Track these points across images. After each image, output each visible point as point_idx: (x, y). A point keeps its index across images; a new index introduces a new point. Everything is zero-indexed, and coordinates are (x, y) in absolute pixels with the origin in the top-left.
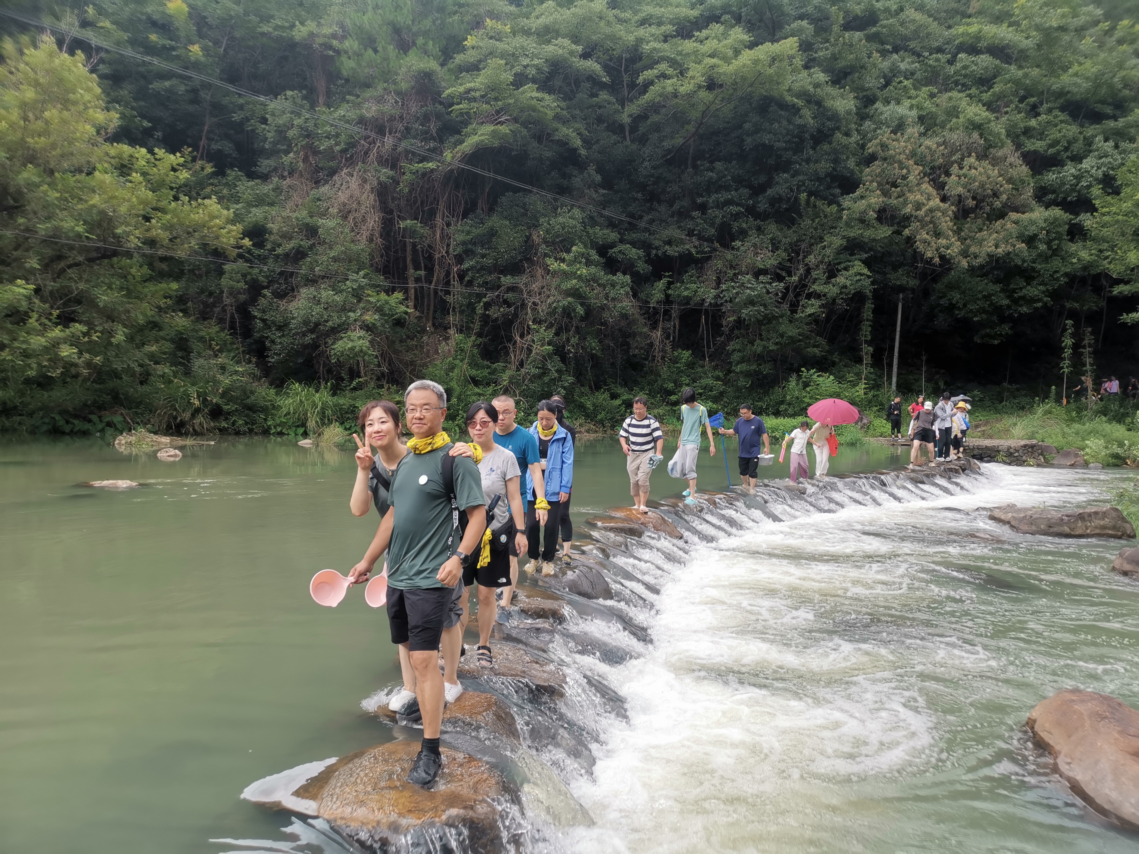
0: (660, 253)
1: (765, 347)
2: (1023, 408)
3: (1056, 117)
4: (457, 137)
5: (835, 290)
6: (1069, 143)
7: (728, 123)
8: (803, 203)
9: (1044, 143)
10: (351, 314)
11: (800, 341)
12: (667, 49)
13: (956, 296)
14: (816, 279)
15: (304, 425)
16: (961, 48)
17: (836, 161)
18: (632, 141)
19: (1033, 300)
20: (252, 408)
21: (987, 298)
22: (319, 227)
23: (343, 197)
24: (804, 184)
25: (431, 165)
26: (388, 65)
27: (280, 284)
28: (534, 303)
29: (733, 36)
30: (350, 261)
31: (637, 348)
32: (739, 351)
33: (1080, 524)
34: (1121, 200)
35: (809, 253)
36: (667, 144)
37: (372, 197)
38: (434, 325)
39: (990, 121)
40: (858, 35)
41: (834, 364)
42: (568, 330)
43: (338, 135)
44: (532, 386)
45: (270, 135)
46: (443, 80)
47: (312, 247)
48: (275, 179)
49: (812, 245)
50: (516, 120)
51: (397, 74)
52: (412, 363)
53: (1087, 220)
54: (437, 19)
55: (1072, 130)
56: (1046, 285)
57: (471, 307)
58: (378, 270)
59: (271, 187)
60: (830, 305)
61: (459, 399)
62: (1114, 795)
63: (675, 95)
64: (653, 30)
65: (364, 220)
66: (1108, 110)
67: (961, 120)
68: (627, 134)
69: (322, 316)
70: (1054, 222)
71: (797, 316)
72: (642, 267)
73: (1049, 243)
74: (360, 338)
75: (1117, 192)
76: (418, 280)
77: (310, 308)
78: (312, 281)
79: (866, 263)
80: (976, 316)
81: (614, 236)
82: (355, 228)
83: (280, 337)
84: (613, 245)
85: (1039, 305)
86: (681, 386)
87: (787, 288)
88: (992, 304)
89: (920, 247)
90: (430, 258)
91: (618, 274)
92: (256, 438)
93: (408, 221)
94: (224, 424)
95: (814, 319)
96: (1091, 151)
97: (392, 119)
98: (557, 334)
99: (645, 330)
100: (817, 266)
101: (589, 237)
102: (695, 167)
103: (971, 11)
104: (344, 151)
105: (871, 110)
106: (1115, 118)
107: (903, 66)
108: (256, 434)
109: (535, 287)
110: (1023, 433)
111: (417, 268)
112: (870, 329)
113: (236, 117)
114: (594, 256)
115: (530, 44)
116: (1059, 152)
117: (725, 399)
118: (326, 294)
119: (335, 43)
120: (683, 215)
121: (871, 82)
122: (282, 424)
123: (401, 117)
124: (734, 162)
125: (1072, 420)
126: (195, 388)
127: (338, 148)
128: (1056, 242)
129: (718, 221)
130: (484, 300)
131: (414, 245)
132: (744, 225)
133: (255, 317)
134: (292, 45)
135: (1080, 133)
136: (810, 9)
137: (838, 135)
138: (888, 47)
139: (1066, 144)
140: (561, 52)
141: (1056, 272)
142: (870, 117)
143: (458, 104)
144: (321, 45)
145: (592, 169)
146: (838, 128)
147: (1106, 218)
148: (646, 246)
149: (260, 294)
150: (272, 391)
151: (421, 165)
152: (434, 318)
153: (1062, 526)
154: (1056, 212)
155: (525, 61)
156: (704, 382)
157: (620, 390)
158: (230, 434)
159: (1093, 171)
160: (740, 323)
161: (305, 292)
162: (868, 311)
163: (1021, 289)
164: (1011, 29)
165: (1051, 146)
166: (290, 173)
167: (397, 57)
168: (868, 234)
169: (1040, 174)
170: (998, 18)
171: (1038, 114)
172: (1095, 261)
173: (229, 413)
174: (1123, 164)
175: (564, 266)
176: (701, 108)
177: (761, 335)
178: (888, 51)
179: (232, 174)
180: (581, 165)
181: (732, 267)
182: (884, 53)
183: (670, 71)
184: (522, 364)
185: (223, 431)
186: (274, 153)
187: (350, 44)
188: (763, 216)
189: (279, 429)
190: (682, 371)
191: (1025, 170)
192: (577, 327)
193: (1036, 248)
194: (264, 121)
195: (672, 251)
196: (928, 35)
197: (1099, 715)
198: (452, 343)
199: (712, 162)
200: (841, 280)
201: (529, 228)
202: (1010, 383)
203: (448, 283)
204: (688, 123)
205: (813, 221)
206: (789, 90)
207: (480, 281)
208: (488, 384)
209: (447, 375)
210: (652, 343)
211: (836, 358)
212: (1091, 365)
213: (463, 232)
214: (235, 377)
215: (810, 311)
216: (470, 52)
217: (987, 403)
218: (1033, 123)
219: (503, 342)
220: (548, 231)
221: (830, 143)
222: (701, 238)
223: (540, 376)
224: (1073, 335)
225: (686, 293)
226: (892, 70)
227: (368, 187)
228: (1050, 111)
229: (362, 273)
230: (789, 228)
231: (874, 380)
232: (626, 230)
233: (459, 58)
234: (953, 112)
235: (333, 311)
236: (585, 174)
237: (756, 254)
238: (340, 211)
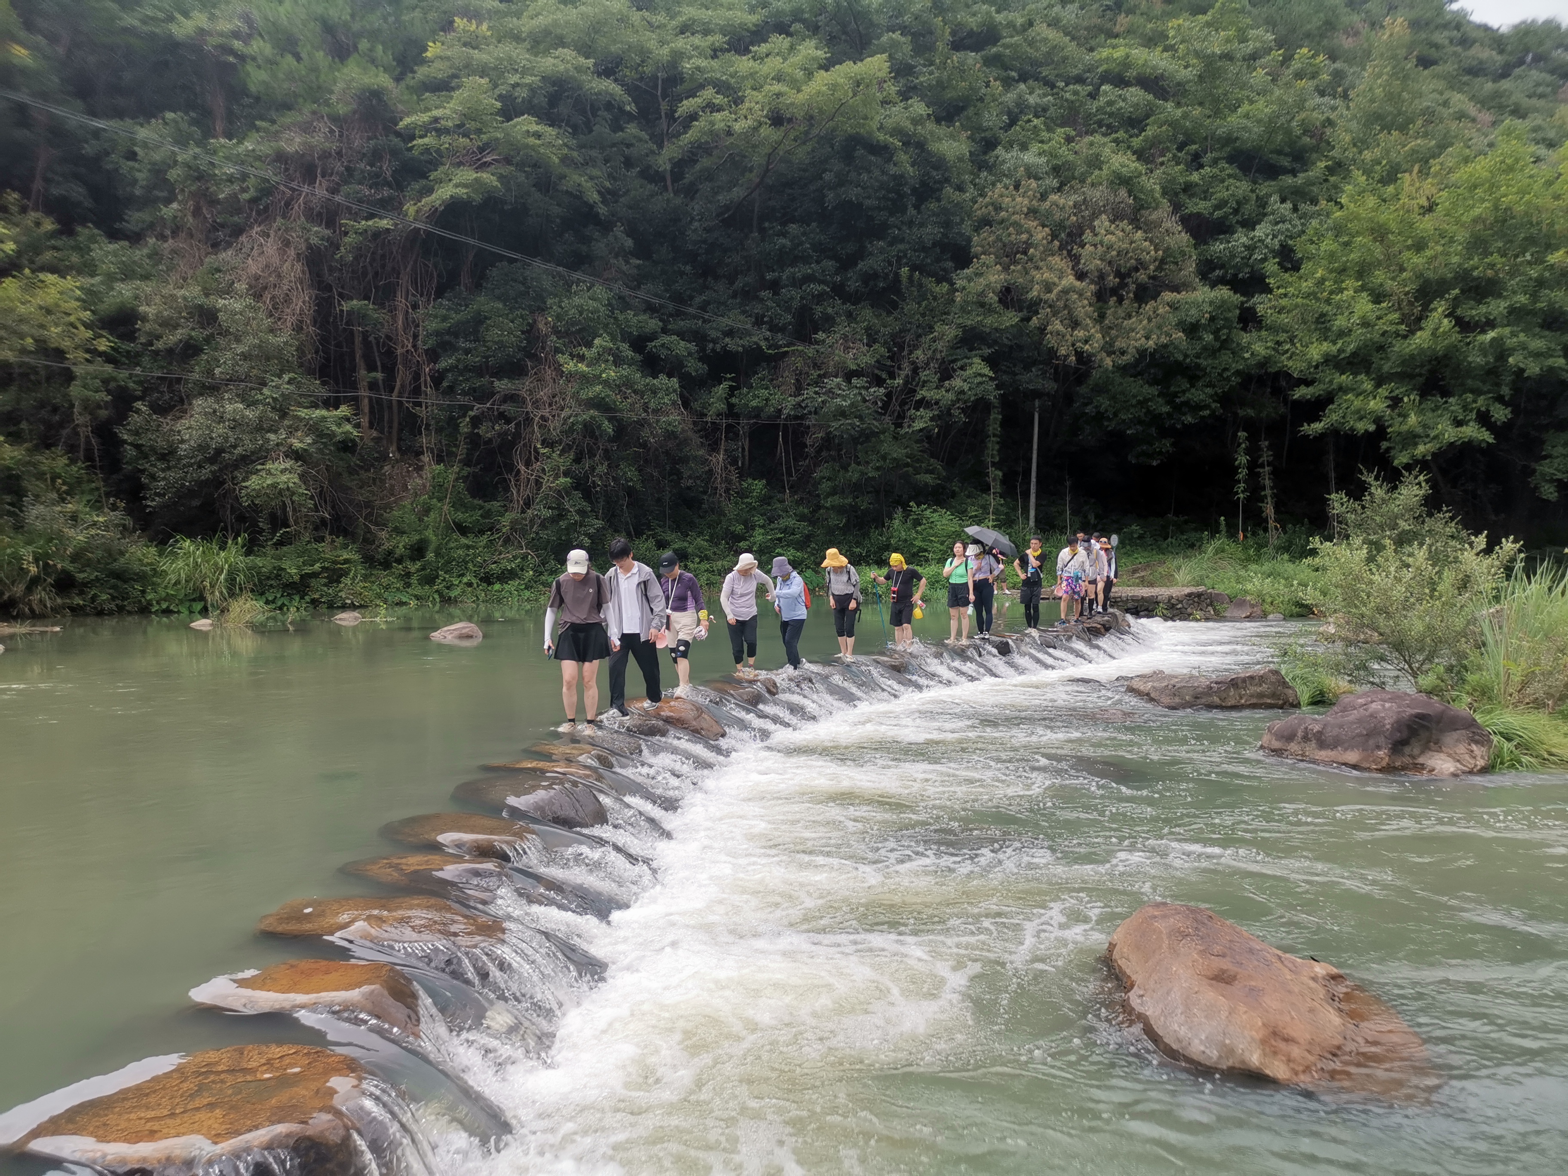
0: (718, 348)
1: (863, 473)
2: (1192, 546)
3: (1222, 170)
4: (424, 182)
5: (951, 396)
6: (1239, 203)
7: (805, 170)
8: (904, 280)
9: (1208, 204)
10: (272, 436)
11: (907, 465)
12: (714, 68)
13: (1104, 402)
14: (925, 382)
15: (202, 598)
16: (1106, 78)
17: (947, 225)
18: (676, 193)
19: (1199, 407)
20: (122, 576)
21: (1142, 403)
22: (219, 310)
23: (254, 267)
24: (905, 256)
25: (385, 223)
26: (317, 78)
27: (162, 393)
28: (543, 418)
29: (804, 52)
30: (268, 359)
31: (690, 477)
32: (829, 479)
33: (1232, 692)
34: (1300, 278)
35: (916, 347)
36: (723, 198)
37: (298, 267)
38: (399, 449)
39: (1140, 174)
40: (972, 58)
41: (953, 495)
42: (592, 455)
43: (244, 177)
44: (544, 535)
45: (142, 176)
46: (400, 101)
47: (208, 340)
48: (152, 241)
49: (920, 336)
50: (508, 161)
51: (331, 92)
52: (368, 504)
53: (1262, 304)
54: (389, 14)
55: (1242, 187)
56: (1214, 386)
57: (452, 423)
58: (310, 372)
59: (145, 251)
60: (944, 416)
61: (438, 554)
62: (1183, 1031)
63: (729, 133)
64: (697, 40)
65: (287, 300)
66: (1285, 162)
67: (1105, 172)
68: (669, 182)
69: (226, 439)
70: (1222, 306)
71: (903, 432)
72: (695, 367)
73: (1216, 333)
74: (283, 471)
75: (1296, 267)
76: (373, 386)
77: (208, 427)
78: (211, 389)
79: (990, 361)
80: (1130, 428)
81: (653, 324)
82: (275, 311)
83: (163, 470)
84: (653, 337)
85: (1207, 413)
86: (753, 528)
87: (889, 395)
88: (1149, 412)
89: (1051, 341)
90: (390, 353)
91: (661, 376)
92: (130, 619)
93: (355, 302)
94: (78, 601)
95: (926, 435)
96: (1265, 215)
97: (325, 155)
98: (577, 460)
99: (701, 452)
100: (927, 364)
101: (619, 326)
102: (762, 231)
103: (1118, 29)
104: (254, 201)
105: (990, 158)
106: (1294, 173)
107: (1032, 100)
108: (130, 613)
109: (543, 394)
110: (1189, 578)
111: (371, 368)
112: (997, 447)
113: (89, 149)
114: (627, 351)
115: (520, 54)
116: (1225, 217)
117: (813, 545)
118: (233, 407)
119: (237, 44)
120: (748, 295)
121: (992, 118)
122: (168, 598)
123: (339, 154)
124: (814, 224)
125: (1248, 559)
126: (30, 549)
127: (246, 196)
128: (1225, 331)
129: (796, 304)
130: (471, 413)
131: (365, 335)
132: (830, 310)
133: (125, 442)
134: (173, 45)
135: (1252, 191)
136: (907, 18)
137: (948, 190)
138: (1014, 74)
139: (1234, 205)
140: (562, 68)
141: (1226, 369)
142: (990, 168)
143: (421, 137)
144: (216, 47)
145: (619, 230)
146: (947, 180)
147: (1284, 302)
148: (699, 337)
149: (131, 409)
150: (153, 550)
151: (370, 223)
152: (400, 439)
153: (1210, 695)
154: (1224, 293)
155: (514, 79)
156: (784, 522)
157: (669, 536)
158: (88, 615)
159: (1268, 240)
160: (828, 441)
161: (200, 404)
162: (994, 422)
163: (1184, 392)
164: (1165, 54)
165: (1218, 207)
166: (173, 232)
167: (330, 67)
168: (989, 321)
169: (1206, 243)
170: (1150, 40)
171: (1201, 166)
172: (1270, 356)
173: (85, 584)
174: (1304, 232)
175: (582, 367)
176: (766, 150)
177: (857, 457)
178: (1013, 79)
179: (84, 232)
180: (606, 227)
181: (816, 366)
182: (1008, 83)
183: (719, 99)
184: (528, 504)
185: (76, 610)
186: (148, 202)
187: (259, 47)
188: (854, 298)
189: (164, 606)
190: (754, 508)
191: (1184, 238)
192: (606, 451)
193: (1200, 338)
194: (132, 156)
195: (733, 345)
196: (1065, 59)
197: (1180, 932)
198: (427, 473)
199: (784, 224)
200: (957, 383)
201: (532, 312)
202: (1176, 514)
203: (417, 391)
204: (751, 170)
205: (919, 303)
206: (881, 128)
207: (466, 386)
208: (482, 532)
209: (421, 520)
210: (711, 470)
211: (955, 486)
212: (1272, 488)
213: (436, 317)
214: (93, 532)
215: (918, 425)
216: (438, 64)
217: (1149, 541)
218: (1195, 177)
219: (501, 474)
220: (559, 317)
221: (939, 200)
222: (774, 328)
223: (554, 520)
224: (1247, 452)
225: (754, 403)
226: (1018, 105)
227: (292, 252)
228: (1215, 162)
229: (286, 377)
230: (889, 313)
231: (1006, 514)
232: (671, 315)
233: (422, 72)
234: (1095, 162)
235: (243, 432)
236: (611, 238)
237: (847, 349)
238: (251, 287)
